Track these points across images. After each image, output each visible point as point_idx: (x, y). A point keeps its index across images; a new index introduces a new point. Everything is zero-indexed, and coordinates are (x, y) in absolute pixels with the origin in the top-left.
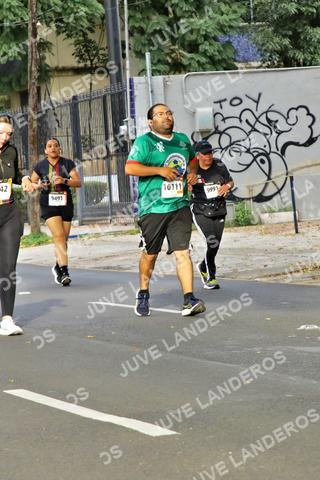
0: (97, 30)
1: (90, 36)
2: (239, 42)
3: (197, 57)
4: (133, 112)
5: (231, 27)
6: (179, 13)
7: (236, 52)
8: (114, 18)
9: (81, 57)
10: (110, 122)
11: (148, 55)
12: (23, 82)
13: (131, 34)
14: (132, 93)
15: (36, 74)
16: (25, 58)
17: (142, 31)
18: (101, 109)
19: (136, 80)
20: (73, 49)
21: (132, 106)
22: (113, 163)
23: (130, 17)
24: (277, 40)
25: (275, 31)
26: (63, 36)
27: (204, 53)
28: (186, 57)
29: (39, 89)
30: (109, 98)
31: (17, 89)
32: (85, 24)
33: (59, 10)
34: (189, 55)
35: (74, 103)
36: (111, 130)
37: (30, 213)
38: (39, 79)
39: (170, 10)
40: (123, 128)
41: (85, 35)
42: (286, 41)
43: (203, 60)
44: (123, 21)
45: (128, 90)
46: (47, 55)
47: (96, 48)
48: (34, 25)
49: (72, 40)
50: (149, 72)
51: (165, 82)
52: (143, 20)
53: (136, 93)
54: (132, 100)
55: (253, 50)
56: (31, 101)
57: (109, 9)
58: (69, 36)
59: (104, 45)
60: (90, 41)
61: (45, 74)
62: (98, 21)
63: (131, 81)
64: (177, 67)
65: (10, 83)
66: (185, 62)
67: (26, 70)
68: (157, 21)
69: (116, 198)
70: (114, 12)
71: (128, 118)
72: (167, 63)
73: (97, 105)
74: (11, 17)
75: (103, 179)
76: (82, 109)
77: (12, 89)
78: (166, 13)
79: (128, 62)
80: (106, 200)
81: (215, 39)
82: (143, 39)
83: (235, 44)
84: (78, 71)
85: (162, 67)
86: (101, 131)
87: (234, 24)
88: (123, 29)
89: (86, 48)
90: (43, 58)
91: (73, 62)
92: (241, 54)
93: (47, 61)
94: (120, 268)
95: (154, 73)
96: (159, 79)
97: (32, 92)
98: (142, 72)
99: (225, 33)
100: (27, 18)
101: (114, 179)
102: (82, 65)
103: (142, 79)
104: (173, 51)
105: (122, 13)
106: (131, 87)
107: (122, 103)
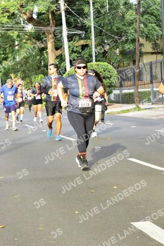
0: (159, 40)
1: (157, 42)
9: (153, 48)
12: (134, 57)
15: (138, 54)
16: (135, 49)
18: (160, 66)
20: (151, 46)
26: (148, 42)
29: (139, 59)
30: (163, 62)
31: (132, 59)
32: (156, 38)
33: (147, 33)
35: (151, 64)
37: (135, 100)
38: (140, 56)
41: (155, 41)
46: (142, 48)
47: (159, 46)
48: (138, 38)
49: (151, 43)
56: (137, 63)
58: (150, 42)
59: (161, 45)
61: (141, 54)
62: (160, 37)
65: (130, 57)
67: (135, 53)
73: (159, 65)
74: (131, 36)
76: (154, 66)
77: (130, 60)
84: (152, 53)
86: (160, 73)
89: (156, 45)
90: (141, 49)
91: (151, 50)
93: (143, 50)
97: (137, 60)
100: (136, 36)
102: (154, 51)
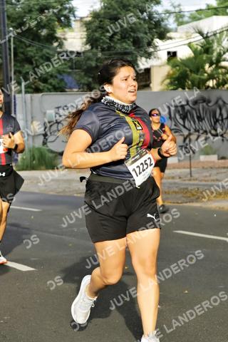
2: (68, 79)
3: (47, 86)
4: (15, 111)
5: (64, 72)
6: (38, 64)
7: (66, 84)
13: (15, 73)
14: (15, 102)
17: (20, 72)
19: (17, 96)
21: (15, 108)
23: (15, 65)
24: (86, 78)
25: (85, 74)
27: (51, 84)
28: (42, 85)
34: (43, 85)
39: (34, 62)
42: (90, 80)
43: (50, 87)
44: (11, 67)
45: (13, 101)
50: (23, 92)
51: (31, 97)
52: (21, 66)
53: (17, 102)
54: (15, 105)
55: (74, 83)
57: (4, 61)
63: (15, 96)
64: (37, 90)
66: (41, 88)
68: (27, 67)
70: (6, 62)
72: (32, 88)
78: (32, 63)
81: (56, 77)
83: (66, 80)
85: (29, 90)
87: (65, 70)
88: (11, 70)
92: (69, 85)
95: (26, 92)
96: (29, 95)
98: (20, 92)
99: (61, 74)
103: (20, 95)
104: (35, 83)
105: (10, 63)
106: (15, 99)
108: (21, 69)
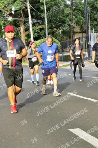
0: (84, 25)
1: (82, 26)
4: (90, 40)
8: (87, 22)
9: (81, 30)
10: (86, 42)
11: (93, 29)
13: (90, 25)
16: (70, 30)
17: (92, 25)
19: (91, 34)
20: (79, 28)
21: (90, 39)
22: (87, 50)
26: (77, 26)
30: (86, 37)
31: (69, 36)
32: (82, 23)
33: (77, 21)
35: (79, 38)
36: (86, 43)
38: (73, 34)
40: (89, 43)
44: (89, 23)
46: (74, 29)
48: (72, 24)
49: (79, 27)
50: (94, 32)
52: (92, 22)
53: (91, 36)
54: (90, 38)
57: (86, 20)
58: (79, 26)
59: (85, 27)
60: (83, 27)
62: (84, 23)
63: (90, 34)
65: (67, 35)
67: (70, 33)
68: (95, 23)
69: (87, 56)
70: (87, 21)
71: (90, 41)
72: (97, 31)
73: (84, 39)
74: (68, 23)
75: (85, 53)
79: (90, 31)
80: (85, 57)
82: (93, 26)
86: (84, 44)
89: (82, 28)
91: (79, 31)
93: (74, 31)
94: (88, 70)
96: (96, 33)
97: (72, 37)
101: (87, 53)
102: (81, 31)
103: (92, 34)
105: (89, 21)
106: (90, 35)
107: (88, 38)
108: (93, 23)
